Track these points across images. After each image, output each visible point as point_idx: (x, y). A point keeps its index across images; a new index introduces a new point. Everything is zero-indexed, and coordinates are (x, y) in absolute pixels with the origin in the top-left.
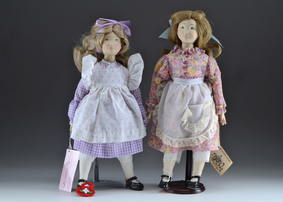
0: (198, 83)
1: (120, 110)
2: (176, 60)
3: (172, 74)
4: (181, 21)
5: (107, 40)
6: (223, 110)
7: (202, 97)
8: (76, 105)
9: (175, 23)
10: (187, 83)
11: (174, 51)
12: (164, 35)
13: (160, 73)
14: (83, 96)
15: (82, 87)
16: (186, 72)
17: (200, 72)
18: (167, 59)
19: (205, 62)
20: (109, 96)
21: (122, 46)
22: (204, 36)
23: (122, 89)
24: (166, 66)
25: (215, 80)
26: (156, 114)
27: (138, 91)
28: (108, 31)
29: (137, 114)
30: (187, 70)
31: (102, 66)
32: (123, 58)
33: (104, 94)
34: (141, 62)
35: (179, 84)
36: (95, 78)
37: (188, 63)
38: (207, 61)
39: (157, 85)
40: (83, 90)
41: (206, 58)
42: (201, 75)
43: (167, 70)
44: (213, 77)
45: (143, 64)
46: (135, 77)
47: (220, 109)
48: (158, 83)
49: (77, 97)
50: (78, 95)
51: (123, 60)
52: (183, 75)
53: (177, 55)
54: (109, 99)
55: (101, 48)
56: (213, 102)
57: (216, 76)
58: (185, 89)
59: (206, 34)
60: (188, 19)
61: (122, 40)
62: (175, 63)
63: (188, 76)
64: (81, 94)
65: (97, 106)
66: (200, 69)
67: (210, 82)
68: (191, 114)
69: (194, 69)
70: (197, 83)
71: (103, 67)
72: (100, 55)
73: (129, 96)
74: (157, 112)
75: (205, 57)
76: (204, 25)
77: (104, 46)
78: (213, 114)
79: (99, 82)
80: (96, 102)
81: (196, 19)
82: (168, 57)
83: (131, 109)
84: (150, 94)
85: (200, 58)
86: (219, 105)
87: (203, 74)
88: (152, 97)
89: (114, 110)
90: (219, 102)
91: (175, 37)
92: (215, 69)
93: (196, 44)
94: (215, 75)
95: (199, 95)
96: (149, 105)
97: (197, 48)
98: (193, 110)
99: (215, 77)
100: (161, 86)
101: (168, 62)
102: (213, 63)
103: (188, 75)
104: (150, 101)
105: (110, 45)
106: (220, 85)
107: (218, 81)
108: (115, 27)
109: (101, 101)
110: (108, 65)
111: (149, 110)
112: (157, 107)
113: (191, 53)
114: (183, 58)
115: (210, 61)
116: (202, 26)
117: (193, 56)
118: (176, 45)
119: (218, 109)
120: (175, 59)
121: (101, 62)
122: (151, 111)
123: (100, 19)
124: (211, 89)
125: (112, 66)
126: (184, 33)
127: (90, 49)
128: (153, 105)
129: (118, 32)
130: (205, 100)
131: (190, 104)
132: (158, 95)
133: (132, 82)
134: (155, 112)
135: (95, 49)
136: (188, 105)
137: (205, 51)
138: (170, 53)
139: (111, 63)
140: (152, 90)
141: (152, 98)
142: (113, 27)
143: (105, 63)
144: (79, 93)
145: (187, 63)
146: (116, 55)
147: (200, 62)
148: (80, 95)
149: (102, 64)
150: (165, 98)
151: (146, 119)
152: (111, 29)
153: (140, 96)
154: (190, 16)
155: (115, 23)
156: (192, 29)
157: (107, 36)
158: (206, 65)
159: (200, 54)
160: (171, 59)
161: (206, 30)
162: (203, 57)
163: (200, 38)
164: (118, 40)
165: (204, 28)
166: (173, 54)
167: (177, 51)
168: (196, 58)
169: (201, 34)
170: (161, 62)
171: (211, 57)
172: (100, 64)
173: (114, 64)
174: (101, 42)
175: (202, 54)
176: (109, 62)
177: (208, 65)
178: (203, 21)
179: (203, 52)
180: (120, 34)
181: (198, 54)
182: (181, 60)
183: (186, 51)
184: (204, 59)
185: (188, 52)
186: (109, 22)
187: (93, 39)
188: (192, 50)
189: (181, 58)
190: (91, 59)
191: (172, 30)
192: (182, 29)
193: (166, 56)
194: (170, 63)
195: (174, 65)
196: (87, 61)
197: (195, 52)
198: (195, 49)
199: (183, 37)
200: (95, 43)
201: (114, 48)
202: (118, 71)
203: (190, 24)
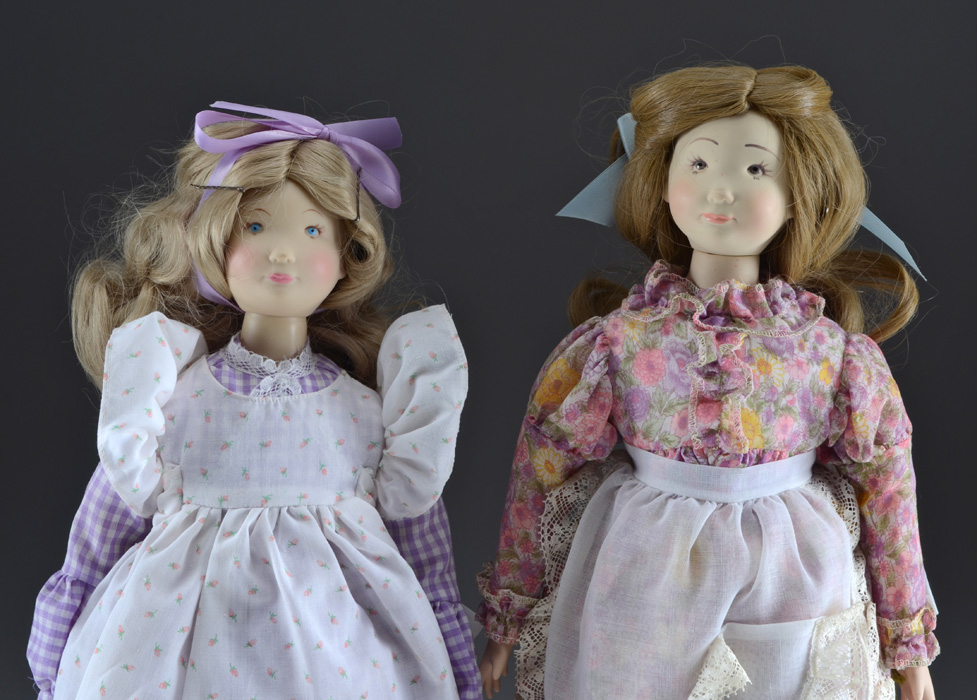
0: (781, 489)
1: (319, 646)
2: (656, 353)
3: (632, 433)
4: (691, 123)
5: (256, 228)
6: (921, 642)
7: (808, 579)
8: (69, 607)
9: (652, 138)
10: (719, 489)
11: (646, 296)
12: (588, 205)
13: (565, 425)
14: (116, 551)
15: (109, 500)
16: (714, 425)
17: (797, 424)
18: (603, 345)
19: (825, 365)
20: (260, 562)
21: (345, 266)
22: (821, 214)
23: (339, 520)
24: (599, 383)
25: (878, 470)
26: (533, 653)
27: (436, 520)
28: (261, 179)
29: (422, 663)
30: (718, 417)
31: (226, 379)
32: (352, 332)
33: (229, 548)
34: (450, 360)
35: (674, 497)
36: (184, 453)
37: (729, 374)
38: (836, 360)
39: (541, 491)
40: (116, 518)
41: (829, 341)
42: (800, 442)
43: (602, 407)
44: (872, 456)
45: (464, 374)
46: (415, 448)
47: (904, 639)
48: (547, 478)
49: (82, 560)
50: (87, 546)
51: (352, 346)
52: (698, 444)
53: (665, 327)
54: (257, 582)
55: (220, 275)
56: (868, 597)
57: (887, 447)
58: (710, 525)
59: (838, 202)
60: (735, 115)
61: (345, 229)
62: (651, 367)
63: (726, 450)
64: (103, 539)
65: (187, 621)
66: (797, 407)
67: (851, 481)
68: (744, 677)
69: (759, 407)
70: (775, 491)
71: (231, 388)
72: (220, 317)
73: (379, 560)
74: (540, 639)
75: (826, 334)
76: (826, 148)
77: (237, 262)
78: (870, 673)
79: (204, 473)
80: (179, 599)
81: (778, 112)
82: (610, 332)
83: (388, 632)
84: (502, 538)
85: (796, 344)
86: (903, 615)
87: (811, 436)
88: (514, 554)
89: (288, 646)
90: (899, 596)
91: (655, 219)
92: (881, 407)
93: (772, 260)
94: (879, 441)
95: (791, 566)
96: (495, 603)
97: (778, 285)
98: (757, 656)
99: (881, 451)
100: (570, 494)
101: (607, 361)
102: (874, 372)
103: (727, 442)
104: (503, 580)
105: (271, 258)
106: (908, 500)
107: (898, 477)
108: (304, 154)
109: (208, 592)
110: (263, 373)
111: (495, 630)
112: (542, 615)
113: (748, 312)
114: (701, 347)
115: (857, 362)
116: (812, 156)
117: (757, 331)
118: (657, 263)
119: (892, 636)
120: (649, 347)
121: (221, 354)
122: (505, 634)
123: (217, 104)
124: (857, 520)
125: (285, 383)
126: (709, 198)
127: (161, 279)
128: (519, 601)
129: (324, 185)
130: (826, 596)
131: (736, 618)
132: (548, 545)
133: (398, 472)
134: (533, 644)
135: (189, 278)
136: (724, 624)
137: (822, 302)
138: (618, 305)
139: (278, 360)
140: (513, 519)
141: (515, 561)
142: (293, 154)
143: (244, 365)
144: (92, 531)
145: (723, 372)
146: (309, 313)
147: (795, 369)
148: (95, 543)
149: (226, 368)
150: (588, 566)
151: (475, 689)
152: (282, 165)
153: (448, 548)
154: (744, 98)
155: (306, 129)
156: (757, 175)
157: (255, 207)
158: (832, 384)
159: (796, 318)
160: (625, 348)
161: (834, 178)
162: (812, 340)
163: (799, 227)
164: (320, 232)
165: (823, 171)
166: (640, 319)
167: (666, 301)
168: (777, 344)
169: (804, 202)
170: (568, 358)
171: (860, 337)
172: (214, 368)
173: (295, 366)
174: (222, 241)
175: (808, 319)
176: (270, 358)
177: (845, 383)
178: (819, 130)
179: (814, 306)
180: (332, 199)
181: (783, 318)
182: (684, 357)
183: (718, 303)
184: (820, 350)
185: (726, 310)
186: (273, 125)
187: (176, 221)
188: (750, 295)
189: (686, 342)
190: (162, 342)
191: (633, 179)
192: (696, 172)
193: (597, 328)
194: (622, 366)
195: (643, 382)
196: (136, 356)
197: (769, 310)
198: (770, 291)
199: (703, 217)
200: (189, 243)
201: (298, 279)
202: (320, 414)
203: (747, 146)
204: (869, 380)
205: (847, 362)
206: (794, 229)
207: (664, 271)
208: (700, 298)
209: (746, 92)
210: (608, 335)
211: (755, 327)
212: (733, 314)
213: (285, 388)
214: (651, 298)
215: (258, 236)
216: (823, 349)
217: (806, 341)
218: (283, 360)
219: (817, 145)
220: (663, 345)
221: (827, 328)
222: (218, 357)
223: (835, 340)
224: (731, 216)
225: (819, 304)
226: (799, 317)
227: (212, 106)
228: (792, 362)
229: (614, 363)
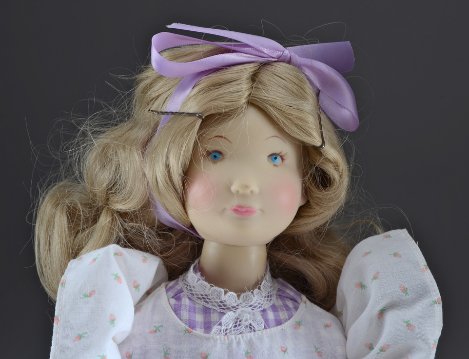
5: (216, 155)
21: (306, 192)
28: (221, 105)
31: (185, 314)
34: (422, 294)
55: (178, 206)
61: (309, 156)
71: (191, 324)
77: (196, 192)
105: (234, 188)
108: (265, 76)
110: (224, 308)
121: (180, 284)
123: (174, 26)
125: (248, 318)
127: (120, 207)
129: (288, 110)
139: (239, 291)
142: (254, 77)
143: (205, 298)
149: (186, 301)
152: (244, 87)
155: (266, 51)
157: (215, 134)
164: (283, 159)
172: (173, 301)
173: (257, 298)
174: (181, 171)
176: (231, 291)
180: (296, 125)
186: (233, 48)
187: (134, 148)
190: (118, 279)
196: (90, 295)
200: (146, 172)
201: (262, 211)
202: (285, 351)
213: (247, 323)
215: (219, 164)
218: (245, 292)
222: (178, 287)
227: (169, 27)
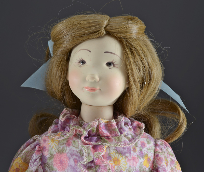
2: (64, 155)
9: (61, 50)
11: (59, 126)
18: (39, 151)
19: (146, 158)
24: (37, 170)
37: (99, 167)
38: (151, 155)
41: (147, 145)
53: (68, 142)
60: (99, 37)
62: (61, 162)
75: (146, 142)
76: (144, 53)
81: (120, 35)
82: (42, 144)
85: (132, 149)
91: (62, 88)
97: (123, 119)
101: (41, 159)
102: (169, 159)
113: (108, 134)
116: (138, 57)
117: (113, 144)
118: (65, 110)
120: (61, 152)
137: (143, 125)
145: (96, 165)
147: (132, 161)
154: (103, 28)
156: (110, 67)
158: (149, 167)
159: (131, 135)
160: (49, 152)
161: (148, 67)
162: (140, 146)
163: (132, 92)
165: (143, 64)
166: (56, 138)
167: (68, 128)
168: (123, 149)
169: (134, 80)
170: (22, 157)
171: (161, 142)
175: (137, 135)
177: (156, 166)
178: (140, 44)
179: (139, 128)
181: (125, 136)
182: (77, 158)
183: (93, 130)
184: (143, 151)
185: (97, 133)
188: (109, 125)
189: (78, 150)
191: (51, 70)
192: (80, 66)
193: (36, 141)
194: (48, 161)
195: (58, 169)
197: (118, 132)
198: (118, 123)
199: (84, 88)
203: (105, 52)
204: (167, 164)
205: (156, 155)
206: (129, 93)
207: (68, 114)
208: (84, 128)
209: (104, 26)
210: (41, 145)
211: (112, 142)
212: (101, 135)
214: (62, 127)
216: (144, 150)
217: (136, 146)
219: (140, 51)
220: (67, 151)
221: (146, 139)
223: (150, 145)
224: (98, 88)
225: (142, 127)
226: (133, 134)
228: (130, 158)
229: (44, 160)
